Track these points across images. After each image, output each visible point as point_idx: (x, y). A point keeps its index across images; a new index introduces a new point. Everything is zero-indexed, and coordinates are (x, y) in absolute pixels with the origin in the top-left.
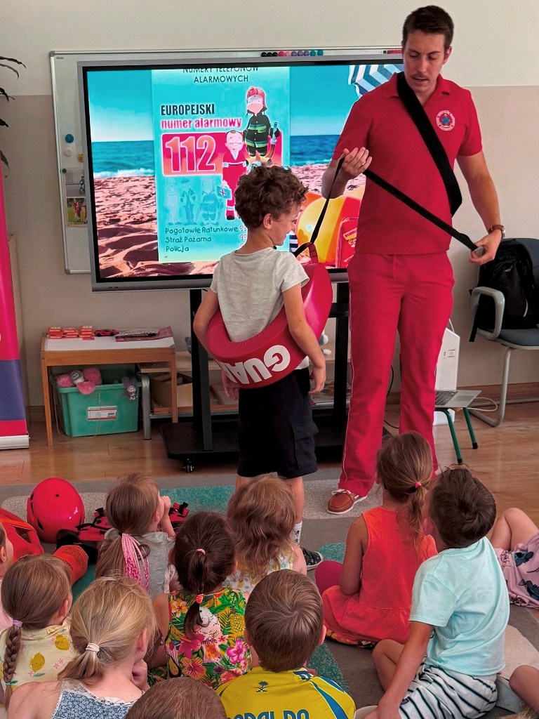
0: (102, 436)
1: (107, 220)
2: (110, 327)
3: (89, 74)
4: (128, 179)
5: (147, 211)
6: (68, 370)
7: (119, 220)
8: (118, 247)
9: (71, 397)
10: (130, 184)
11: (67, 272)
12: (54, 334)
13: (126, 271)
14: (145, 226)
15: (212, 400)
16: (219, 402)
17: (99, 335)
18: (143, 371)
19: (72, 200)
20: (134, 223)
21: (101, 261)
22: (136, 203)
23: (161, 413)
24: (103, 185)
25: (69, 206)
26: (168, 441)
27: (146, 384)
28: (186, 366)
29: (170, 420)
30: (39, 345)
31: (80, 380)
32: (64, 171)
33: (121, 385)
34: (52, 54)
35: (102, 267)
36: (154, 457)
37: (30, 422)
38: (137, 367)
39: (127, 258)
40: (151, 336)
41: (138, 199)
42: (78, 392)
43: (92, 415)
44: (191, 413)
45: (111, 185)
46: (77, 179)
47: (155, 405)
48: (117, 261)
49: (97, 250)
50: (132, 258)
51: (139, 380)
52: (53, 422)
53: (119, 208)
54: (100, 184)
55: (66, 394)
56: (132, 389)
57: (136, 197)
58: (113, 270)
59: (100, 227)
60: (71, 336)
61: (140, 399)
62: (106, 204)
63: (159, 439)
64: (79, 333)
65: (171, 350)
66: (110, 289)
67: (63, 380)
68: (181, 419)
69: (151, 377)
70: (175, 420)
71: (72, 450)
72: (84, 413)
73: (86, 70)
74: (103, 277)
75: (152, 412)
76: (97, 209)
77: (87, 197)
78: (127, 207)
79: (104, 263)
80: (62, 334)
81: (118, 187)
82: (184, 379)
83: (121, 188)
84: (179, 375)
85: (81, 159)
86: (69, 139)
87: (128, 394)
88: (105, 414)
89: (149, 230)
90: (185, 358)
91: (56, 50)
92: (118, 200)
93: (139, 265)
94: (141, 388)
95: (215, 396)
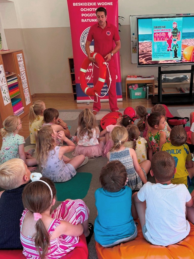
0: (138, 99)
1: (141, 52)
2: (140, 75)
3: (139, 20)
4: (146, 43)
5: (150, 49)
6: (131, 85)
7: (144, 52)
8: (143, 57)
9: (132, 91)
11: (132, 63)
12: (128, 77)
13: (145, 63)
14: (149, 53)
15: (162, 91)
16: (164, 92)
17: (138, 77)
18: (147, 85)
19: (133, 47)
20: (147, 52)
21: (139, 60)
23: (151, 94)
24: (141, 44)
25: (133, 49)
26: (152, 100)
27: (148, 88)
28: (157, 84)
29: (153, 95)
30: (125, 79)
31: (134, 87)
32: (132, 41)
33: (142, 88)
34: (130, 16)
35: (139, 62)
36: (149, 103)
37: (123, 96)
38: (146, 84)
39: (145, 60)
40: (149, 77)
41: (148, 47)
42: (133, 89)
43: (136, 94)
44: (157, 94)
45: (142, 44)
46: (135, 43)
47: (150, 92)
48: (143, 61)
49: (139, 58)
50: (146, 60)
51: (146, 87)
52: (128, 96)
53: (144, 49)
54: (140, 44)
56: (145, 89)
57: (148, 46)
60: (132, 77)
61: (146, 91)
62: (141, 48)
63: (150, 99)
64: (134, 77)
65: (154, 80)
66: (141, 67)
67: (130, 87)
68: (155, 95)
69: (149, 86)
70: (154, 96)
71: (131, 102)
72: (134, 94)
73: (138, 19)
74: (140, 64)
75: (149, 94)
76: (139, 49)
77: (137, 47)
78: (146, 49)
80: (130, 77)
81: (144, 44)
82: (156, 87)
84: (155, 86)
85: (136, 39)
86: (134, 34)
87: (144, 90)
88: (139, 94)
89: (150, 54)
90: (157, 82)
91: (132, 15)
92: (144, 47)
93: (148, 61)
94: (147, 89)
95: (163, 90)
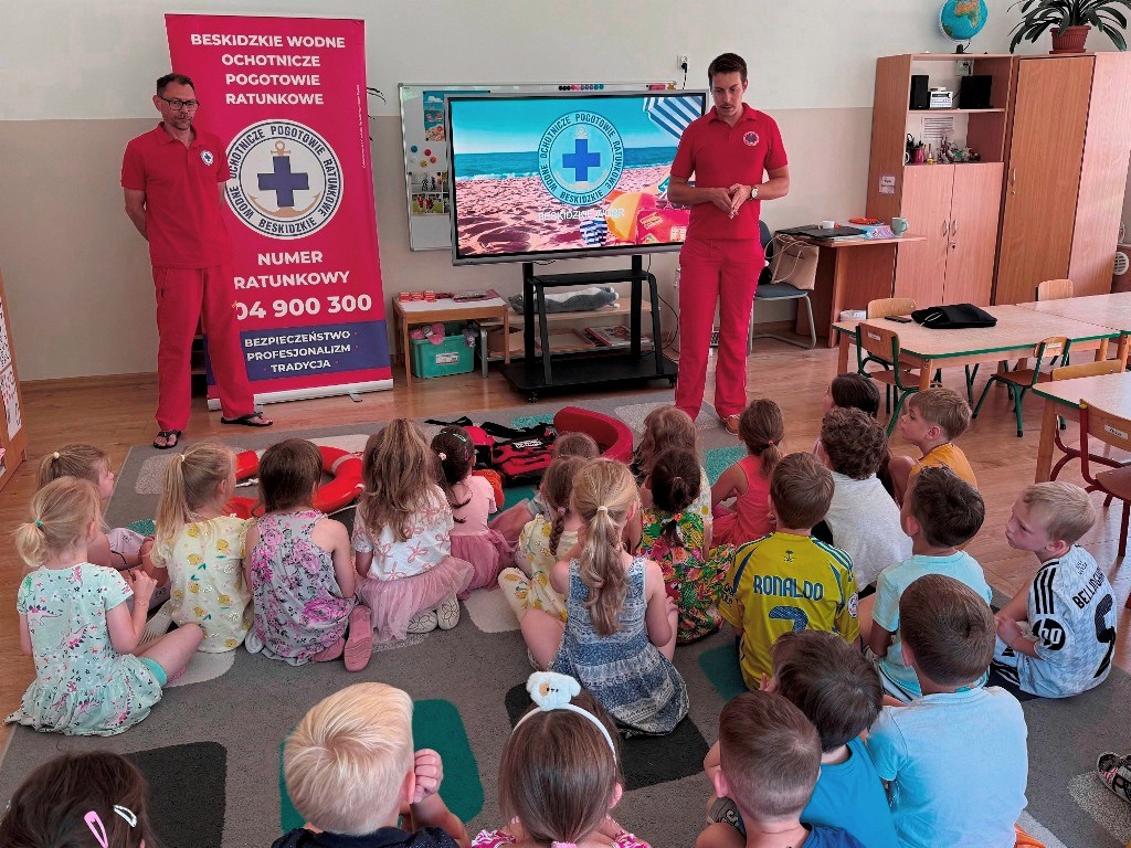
0: (448, 375)
1: (465, 212)
4: (481, 182)
5: (496, 205)
6: (420, 327)
7: (474, 212)
8: (473, 232)
9: (423, 348)
10: (483, 185)
13: (479, 250)
14: (495, 216)
17: (439, 298)
18: (482, 324)
20: (486, 213)
21: (460, 242)
22: (487, 199)
23: (497, 356)
24: (462, 186)
27: (484, 335)
28: (518, 320)
29: (503, 361)
30: (399, 306)
31: (431, 334)
33: (462, 336)
35: (461, 247)
36: (490, 392)
38: (477, 321)
39: (480, 240)
41: (489, 196)
42: (429, 344)
43: (439, 360)
44: (522, 355)
45: (469, 186)
47: (492, 351)
48: (472, 243)
49: (457, 235)
50: (484, 240)
51: (479, 332)
53: (474, 203)
54: (460, 185)
55: (419, 346)
56: (472, 339)
57: (488, 194)
58: (469, 249)
59: (460, 217)
60: (418, 299)
61: (478, 346)
62: (464, 200)
63: (497, 377)
64: (423, 297)
65: (504, 308)
66: (469, 265)
67: (416, 334)
68: (512, 361)
69: (489, 330)
70: (507, 361)
71: (423, 390)
72: (433, 359)
74: (461, 255)
75: (489, 356)
76: (458, 204)
77: (450, 196)
78: (480, 202)
79: (462, 244)
81: (474, 188)
83: (477, 188)
84: (512, 327)
87: (468, 343)
88: (449, 360)
89: (497, 219)
90: (517, 314)
92: (473, 198)
93: (489, 245)
94: (479, 338)
